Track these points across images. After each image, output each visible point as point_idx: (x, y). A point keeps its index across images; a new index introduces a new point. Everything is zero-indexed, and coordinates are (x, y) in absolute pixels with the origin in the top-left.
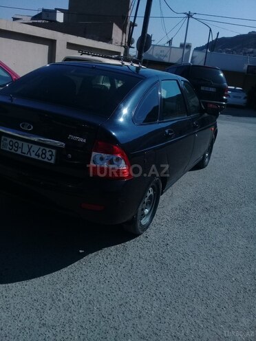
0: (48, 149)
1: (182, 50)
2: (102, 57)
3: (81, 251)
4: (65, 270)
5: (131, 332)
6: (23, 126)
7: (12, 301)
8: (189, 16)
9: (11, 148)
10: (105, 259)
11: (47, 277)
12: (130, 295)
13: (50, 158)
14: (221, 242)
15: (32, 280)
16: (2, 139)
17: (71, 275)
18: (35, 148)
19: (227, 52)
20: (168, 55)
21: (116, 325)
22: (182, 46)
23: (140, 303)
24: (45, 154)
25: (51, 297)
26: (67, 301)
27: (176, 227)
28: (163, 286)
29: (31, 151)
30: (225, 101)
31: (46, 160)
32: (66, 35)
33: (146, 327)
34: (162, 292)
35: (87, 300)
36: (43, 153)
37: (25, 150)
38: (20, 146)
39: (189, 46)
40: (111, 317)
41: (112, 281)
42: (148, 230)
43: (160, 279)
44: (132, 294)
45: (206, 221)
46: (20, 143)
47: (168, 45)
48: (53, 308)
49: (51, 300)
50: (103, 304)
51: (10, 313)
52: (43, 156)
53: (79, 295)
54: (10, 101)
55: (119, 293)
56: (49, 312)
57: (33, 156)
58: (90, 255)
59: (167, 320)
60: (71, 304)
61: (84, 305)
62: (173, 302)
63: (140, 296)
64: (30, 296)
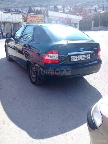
0: (88, 55)
6: (81, 50)
9: (76, 59)
13: (88, 58)
16: (71, 58)
18: (84, 56)
37: (81, 58)
46: (79, 56)
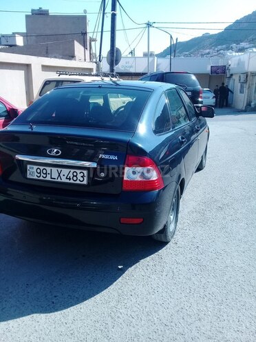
0: (78, 171)
1: (147, 59)
2: (79, 75)
3: (120, 267)
4: (111, 287)
5: (198, 335)
6: (50, 152)
7: (73, 326)
8: (149, 25)
9: (39, 175)
10: (146, 271)
11: (98, 297)
12: (182, 300)
13: (82, 179)
14: (245, 236)
15: (85, 302)
16: (28, 168)
17: (120, 291)
18: (65, 171)
19: (185, 55)
20: (134, 65)
21: (181, 330)
22: (145, 55)
23: (195, 307)
24: (76, 176)
25: (110, 315)
26: (126, 317)
27: (200, 228)
28: (209, 286)
29: (61, 175)
30: (201, 102)
31: (78, 182)
32: (40, 58)
33: (209, 328)
34: (211, 293)
35: (145, 312)
36: (74, 176)
37: (55, 175)
38: (49, 172)
39: (152, 55)
40: (173, 324)
41: (160, 290)
42: (175, 236)
43: (204, 281)
44: (184, 299)
45: (224, 218)
46: (48, 169)
47: (130, 56)
48: (116, 325)
49: (110, 318)
50: (161, 313)
51: (76, 339)
52: (75, 178)
53: (135, 309)
54: (30, 130)
55: (172, 300)
56: (113, 330)
57: (64, 180)
58: (130, 269)
59: (225, 317)
60: (131, 319)
61: (144, 318)
62: (225, 300)
63: (192, 300)
64: (89, 318)
